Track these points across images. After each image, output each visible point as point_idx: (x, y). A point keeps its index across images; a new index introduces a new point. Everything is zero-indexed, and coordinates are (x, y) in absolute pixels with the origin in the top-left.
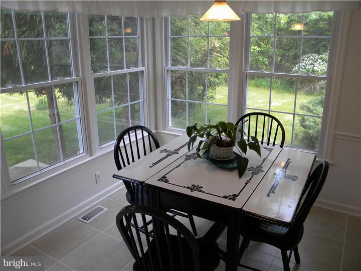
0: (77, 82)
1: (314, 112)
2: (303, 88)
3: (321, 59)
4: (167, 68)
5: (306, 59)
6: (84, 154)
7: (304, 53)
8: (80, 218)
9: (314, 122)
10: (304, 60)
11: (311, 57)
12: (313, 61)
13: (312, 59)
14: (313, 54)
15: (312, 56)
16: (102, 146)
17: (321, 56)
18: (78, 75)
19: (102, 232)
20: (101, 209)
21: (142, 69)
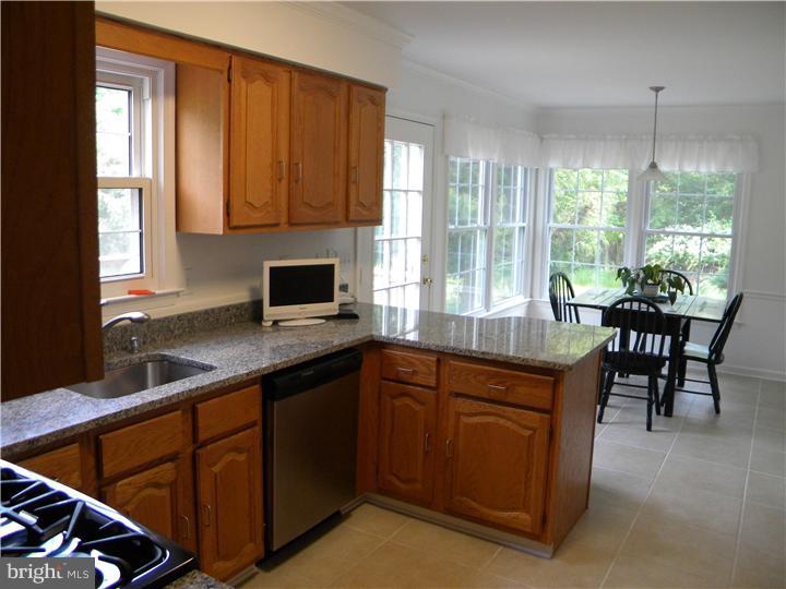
0: (486, 231)
4: (549, 226)
6: (483, 308)
18: (485, 224)
21: (524, 225)
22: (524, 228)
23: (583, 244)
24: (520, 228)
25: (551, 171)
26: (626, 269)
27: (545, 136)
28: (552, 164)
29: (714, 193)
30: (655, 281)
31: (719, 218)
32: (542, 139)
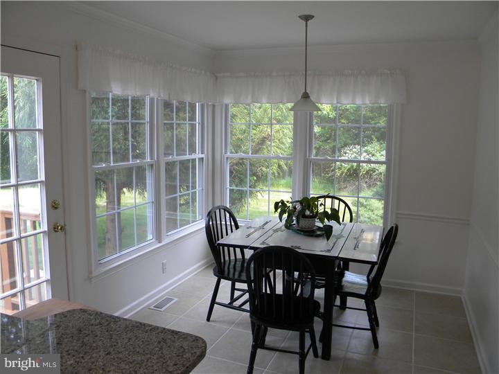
0: (152, 165)
1: (368, 207)
2: (346, 187)
3: (366, 151)
4: (226, 156)
5: (348, 151)
6: (153, 240)
7: (346, 145)
8: (152, 307)
9: (369, 218)
10: (346, 153)
11: (354, 150)
12: (357, 154)
13: (356, 153)
14: (357, 146)
15: (355, 148)
16: (169, 234)
17: (366, 148)
18: (152, 159)
19: (181, 317)
20: (169, 300)
21: (203, 156)
22: (203, 158)
23: (264, 169)
24: (199, 159)
25: (227, 106)
26: (282, 202)
27: (219, 75)
28: (227, 100)
29: (375, 124)
30: (312, 212)
31: (378, 140)
32: (216, 78)
